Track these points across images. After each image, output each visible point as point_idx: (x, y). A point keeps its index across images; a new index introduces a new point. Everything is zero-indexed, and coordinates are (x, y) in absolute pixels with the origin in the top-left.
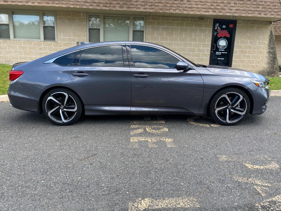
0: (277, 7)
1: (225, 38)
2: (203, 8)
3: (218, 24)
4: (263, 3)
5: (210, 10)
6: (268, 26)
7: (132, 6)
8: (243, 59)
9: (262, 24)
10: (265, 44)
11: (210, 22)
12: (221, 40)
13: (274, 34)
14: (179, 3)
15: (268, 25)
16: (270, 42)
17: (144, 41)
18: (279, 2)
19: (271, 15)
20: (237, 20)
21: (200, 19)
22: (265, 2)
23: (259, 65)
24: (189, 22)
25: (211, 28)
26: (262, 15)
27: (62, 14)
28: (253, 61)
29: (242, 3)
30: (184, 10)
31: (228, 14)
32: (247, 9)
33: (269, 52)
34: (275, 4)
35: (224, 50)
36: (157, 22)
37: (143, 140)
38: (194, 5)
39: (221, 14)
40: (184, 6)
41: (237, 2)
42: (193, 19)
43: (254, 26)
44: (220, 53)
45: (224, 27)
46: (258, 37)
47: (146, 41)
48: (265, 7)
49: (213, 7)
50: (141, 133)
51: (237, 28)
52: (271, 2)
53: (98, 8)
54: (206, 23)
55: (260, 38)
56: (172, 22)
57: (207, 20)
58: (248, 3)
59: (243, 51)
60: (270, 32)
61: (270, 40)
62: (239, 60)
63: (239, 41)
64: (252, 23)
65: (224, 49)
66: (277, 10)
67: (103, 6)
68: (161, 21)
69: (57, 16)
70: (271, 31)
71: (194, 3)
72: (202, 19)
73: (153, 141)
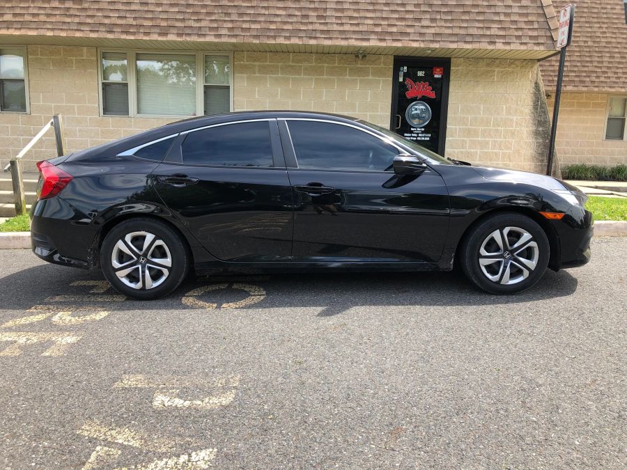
0: (536, 26)
1: (424, 99)
2: (354, 32)
3: (405, 68)
4: (502, 18)
5: (373, 37)
6: (527, 70)
7: (188, 31)
8: (472, 150)
9: (514, 66)
10: (522, 112)
11: (384, 63)
12: (414, 105)
13: (543, 89)
14: (299, 19)
15: (526, 68)
16: (535, 107)
17: (231, 111)
18: (542, 12)
19: (521, 44)
20: (450, 59)
21: (357, 56)
22: (506, 14)
23: (511, 163)
24: (336, 65)
25: (388, 77)
26: (497, 44)
27: (41, 52)
28: (496, 154)
29: (450, 18)
30: (311, 38)
31: (415, 45)
32: (462, 32)
33: (536, 133)
34: (530, 18)
35: (423, 129)
36: (259, 66)
37: (9, 339)
38: (335, 25)
39: (399, 44)
40: (310, 27)
41: (438, 17)
42: (345, 57)
43: (494, 71)
44: (413, 135)
45: (421, 74)
46: (505, 97)
47: (236, 110)
48: (507, 25)
49: (379, 29)
50: (32, 324)
51: (452, 78)
52: (520, 15)
53: (110, 36)
54: (375, 66)
55: (510, 100)
56: (294, 66)
57: (377, 60)
58: (463, 18)
59: (469, 131)
60: (533, 85)
61: (534, 103)
62: (462, 152)
63: (458, 107)
64: (488, 65)
65: (423, 127)
66: (535, 33)
67: (122, 32)
68: (268, 63)
69: (30, 57)
70: (536, 83)
71: (334, 19)
72: (363, 56)
73: (28, 342)
